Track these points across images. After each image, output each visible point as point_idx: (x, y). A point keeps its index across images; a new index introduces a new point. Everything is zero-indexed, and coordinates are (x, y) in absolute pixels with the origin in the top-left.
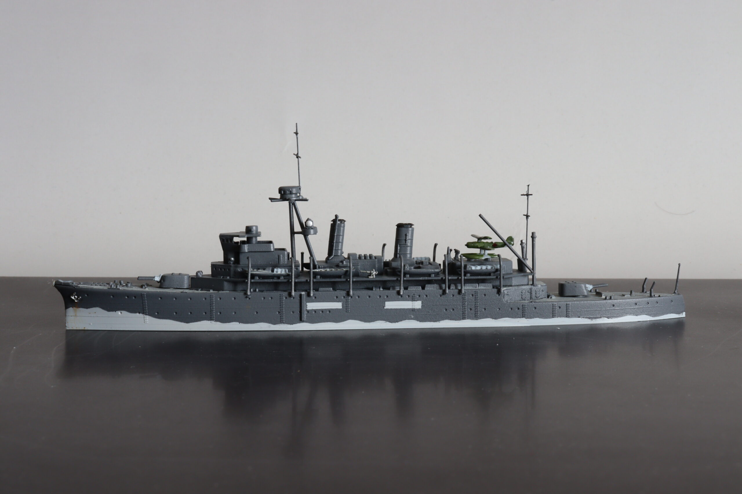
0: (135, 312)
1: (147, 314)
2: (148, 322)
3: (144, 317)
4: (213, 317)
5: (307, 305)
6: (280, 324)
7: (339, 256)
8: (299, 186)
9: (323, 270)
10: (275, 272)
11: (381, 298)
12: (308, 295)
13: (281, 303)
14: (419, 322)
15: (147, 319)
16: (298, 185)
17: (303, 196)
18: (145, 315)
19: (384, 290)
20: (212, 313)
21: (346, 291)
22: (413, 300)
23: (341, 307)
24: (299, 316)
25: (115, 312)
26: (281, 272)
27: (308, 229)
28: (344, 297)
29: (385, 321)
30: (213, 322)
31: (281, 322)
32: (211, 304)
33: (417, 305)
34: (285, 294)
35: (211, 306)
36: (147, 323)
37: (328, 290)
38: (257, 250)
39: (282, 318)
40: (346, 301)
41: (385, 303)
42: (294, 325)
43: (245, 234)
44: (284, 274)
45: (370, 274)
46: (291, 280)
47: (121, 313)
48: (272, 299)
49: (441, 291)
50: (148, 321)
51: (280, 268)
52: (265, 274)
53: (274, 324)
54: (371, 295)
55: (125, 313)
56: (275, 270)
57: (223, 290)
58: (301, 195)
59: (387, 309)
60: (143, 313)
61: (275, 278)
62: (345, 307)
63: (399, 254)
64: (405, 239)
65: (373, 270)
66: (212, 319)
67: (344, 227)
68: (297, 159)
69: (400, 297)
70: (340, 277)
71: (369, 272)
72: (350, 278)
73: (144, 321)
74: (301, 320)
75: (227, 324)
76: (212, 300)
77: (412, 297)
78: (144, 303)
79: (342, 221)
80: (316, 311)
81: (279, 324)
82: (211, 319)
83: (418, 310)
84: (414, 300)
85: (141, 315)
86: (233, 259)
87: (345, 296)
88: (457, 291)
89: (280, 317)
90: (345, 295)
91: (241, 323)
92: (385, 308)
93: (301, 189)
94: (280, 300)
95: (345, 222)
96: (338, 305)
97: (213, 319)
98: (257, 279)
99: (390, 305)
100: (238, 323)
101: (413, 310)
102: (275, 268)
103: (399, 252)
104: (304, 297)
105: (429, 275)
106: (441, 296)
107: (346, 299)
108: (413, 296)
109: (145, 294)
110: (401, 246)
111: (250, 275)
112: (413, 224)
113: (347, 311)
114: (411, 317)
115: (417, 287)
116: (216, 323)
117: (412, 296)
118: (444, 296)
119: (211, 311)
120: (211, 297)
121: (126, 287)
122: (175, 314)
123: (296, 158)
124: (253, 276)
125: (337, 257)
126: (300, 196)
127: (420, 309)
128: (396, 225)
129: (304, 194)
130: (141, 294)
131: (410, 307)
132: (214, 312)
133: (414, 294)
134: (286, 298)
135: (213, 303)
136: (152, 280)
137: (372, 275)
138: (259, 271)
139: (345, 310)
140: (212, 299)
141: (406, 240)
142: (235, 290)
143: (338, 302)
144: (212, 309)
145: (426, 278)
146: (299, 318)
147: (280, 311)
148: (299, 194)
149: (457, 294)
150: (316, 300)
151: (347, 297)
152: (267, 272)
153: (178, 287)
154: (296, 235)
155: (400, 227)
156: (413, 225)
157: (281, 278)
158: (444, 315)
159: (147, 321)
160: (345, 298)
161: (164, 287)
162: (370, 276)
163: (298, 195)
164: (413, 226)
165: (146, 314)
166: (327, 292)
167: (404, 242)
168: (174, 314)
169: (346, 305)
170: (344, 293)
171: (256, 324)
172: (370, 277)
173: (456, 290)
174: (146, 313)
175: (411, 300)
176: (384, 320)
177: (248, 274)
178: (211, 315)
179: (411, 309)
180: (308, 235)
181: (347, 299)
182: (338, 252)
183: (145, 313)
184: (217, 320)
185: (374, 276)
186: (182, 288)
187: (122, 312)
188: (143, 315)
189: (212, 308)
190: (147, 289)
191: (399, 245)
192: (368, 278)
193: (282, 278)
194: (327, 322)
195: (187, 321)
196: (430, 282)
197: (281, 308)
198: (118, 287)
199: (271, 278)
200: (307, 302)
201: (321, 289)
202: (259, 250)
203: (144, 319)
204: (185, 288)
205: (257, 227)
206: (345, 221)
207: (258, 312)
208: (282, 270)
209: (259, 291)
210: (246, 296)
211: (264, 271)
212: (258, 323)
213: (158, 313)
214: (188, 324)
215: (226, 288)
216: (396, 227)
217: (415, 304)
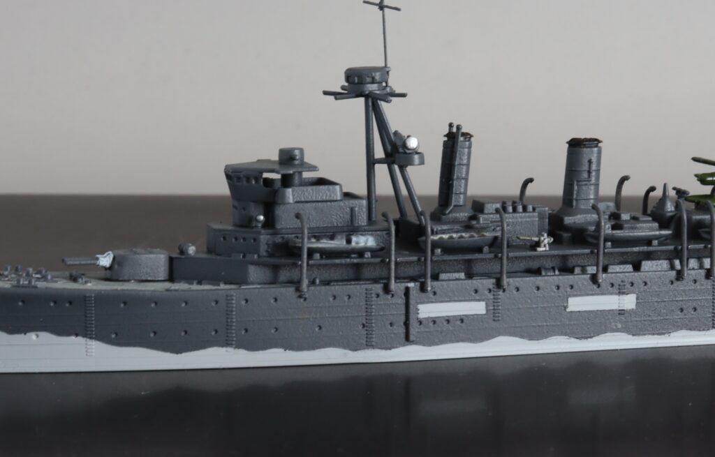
0: (68, 334)
1: (94, 336)
2: (94, 354)
3: (86, 344)
4: (231, 339)
5: (418, 310)
6: (366, 350)
7: (461, 206)
8: (386, 66)
9: (445, 236)
10: (353, 244)
11: (560, 290)
12: (423, 289)
13: (369, 307)
14: (630, 336)
15: (92, 349)
16: (383, 65)
17: (393, 87)
18: (88, 340)
19: (562, 273)
20: (229, 331)
21: (494, 278)
22: (621, 292)
23: (483, 312)
24: (404, 331)
25: (25, 334)
26: (366, 244)
27: (410, 154)
28: (490, 291)
29: (567, 337)
30: (230, 350)
31: (369, 345)
32: (228, 313)
33: (628, 302)
34: (378, 288)
35: (227, 318)
36: (92, 356)
37: (457, 277)
38: (310, 199)
39: (370, 336)
40: (494, 299)
41: (567, 300)
42: (394, 351)
43: (276, 167)
44: (374, 247)
45: (538, 244)
46: (388, 260)
47: (37, 336)
48: (351, 300)
49: (674, 273)
50: (93, 350)
51: (362, 235)
52: (335, 248)
53: (355, 349)
54: (541, 285)
55: (46, 337)
56: (354, 239)
57: (247, 283)
58: (390, 84)
59: (571, 312)
60: (85, 336)
61: (353, 256)
62: (492, 311)
63: (577, 200)
64: (587, 169)
65: (543, 236)
66: (230, 342)
67: (470, 147)
68: (381, 12)
69: (595, 287)
70: (480, 250)
71: (536, 239)
72: (502, 253)
73: (86, 351)
74: (407, 339)
75: (261, 352)
76: (229, 305)
77: (618, 287)
78: (88, 315)
79: (467, 136)
80: (437, 321)
81: (364, 349)
82: (226, 343)
83: (630, 312)
84: (624, 293)
85: (80, 340)
86: (262, 218)
87: (492, 289)
88: (703, 272)
89: (367, 334)
90: (491, 287)
91: (287, 351)
92: (568, 310)
93: (390, 73)
94: (366, 301)
95: (472, 139)
96: (477, 308)
97: (232, 344)
98: (317, 260)
99: (577, 304)
100: (281, 350)
101: (621, 312)
102: (352, 235)
103: (577, 195)
104: (414, 294)
105: (648, 241)
106: (672, 283)
107: (494, 295)
108: (622, 284)
109: (93, 295)
110: (580, 183)
111: (305, 251)
112: (600, 139)
113: (496, 319)
114: (616, 326)
115: (625, 266)
116: (237, 350)
117: (619, 285)
118: (679, 282)
119: (228, 326)
120: (229, 298)
121: (44, 281)
122: (152, 335)
123: (379, 10)
124: (311, 252)
125: (459, 208)
126: (387, 86)
127: (633, 309)
128: (567, 143)
129: (395, 83)
130: (85, 297)
131: (615, 307)
132: (234, 328)
133: (622, 281)
134: (378, 296)
135: (232, 311)
136: (94, 264)
137: (542, 245)
138: (322, 241)
139: (492, 316)
140: (229, 302)
141: (589, 172)
142: (274, 282)
143: (479, 300)
144: (229, 324)
145: (645, 248)
146: (403, 336)
147: (367, 323)
148: (386, 83)
149: (704, 277)
150: (437, 297)
151: (495, 290)
152: (339, 243)
153: (149, 279)
154: (377, 166)
155: (576, 145)
156: (601, 142)
157: (366, 256)
158: (679, 320)
159: (92, 352)
160: (492, 293)
161: (121, 279)
162: (539, 246)
163: (384, 84)
164: (600, 145)
165: (91, 338)
166: (457, 282)
167: (585, 175)
168: (149, 337)
169: (494, 306)
170: (490, 282)
171: (319, 350)
172: (539, 249)
173: (700, 271)
174: (90, 334)
175: (617, 292)
176: (566, 335)
177: (300, 249)
178: (227, 336)
179: (616, 310)
180: (406, 166)
181: (495, 293)
182: (460, 198)
183: (88, 336)
184: (238, 346)
185: (547, 245)
186: (157, 279)
187: (40, 333)
188: (85, 339)
189: (229, 320)
190: (89, 284)
191: (575, 183)
192: (536, 250)
193: (368, 255)
194: (458, 341)
195: (178, 349)
196: (649, 256)
197: (368, 317)
198: (33, 283)
199: (345, 255)
200: (418, 303)
201: (443, 276)
202: (314, 199)
203: (86, 347)
204: (160, 279)
205: (301, 150)
206: (471, 136)
207: (322, 326)
208: (367, 240)
209: (321, 281)
210: (298, 294)
211: (332, 242)
212: (323, 350)
213: (116, 334)
214: (179, 355)
215: (251, 279)
216: (567, 145)
217: (624, 300)
